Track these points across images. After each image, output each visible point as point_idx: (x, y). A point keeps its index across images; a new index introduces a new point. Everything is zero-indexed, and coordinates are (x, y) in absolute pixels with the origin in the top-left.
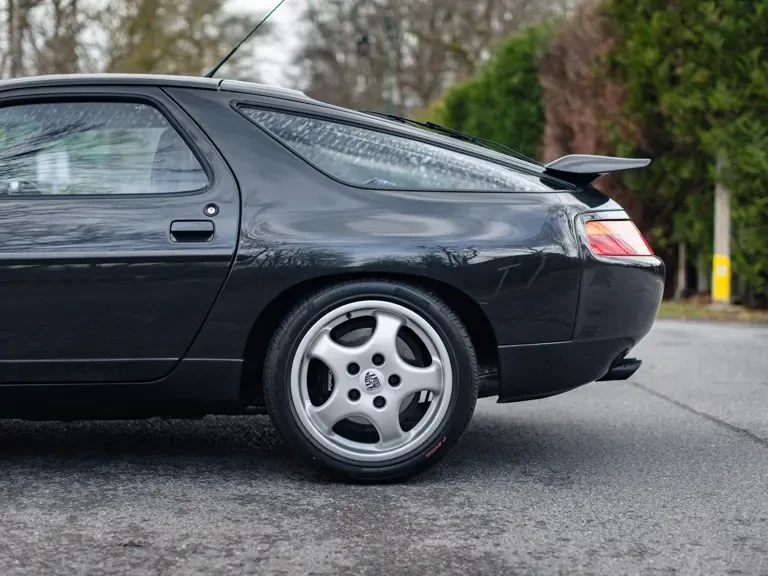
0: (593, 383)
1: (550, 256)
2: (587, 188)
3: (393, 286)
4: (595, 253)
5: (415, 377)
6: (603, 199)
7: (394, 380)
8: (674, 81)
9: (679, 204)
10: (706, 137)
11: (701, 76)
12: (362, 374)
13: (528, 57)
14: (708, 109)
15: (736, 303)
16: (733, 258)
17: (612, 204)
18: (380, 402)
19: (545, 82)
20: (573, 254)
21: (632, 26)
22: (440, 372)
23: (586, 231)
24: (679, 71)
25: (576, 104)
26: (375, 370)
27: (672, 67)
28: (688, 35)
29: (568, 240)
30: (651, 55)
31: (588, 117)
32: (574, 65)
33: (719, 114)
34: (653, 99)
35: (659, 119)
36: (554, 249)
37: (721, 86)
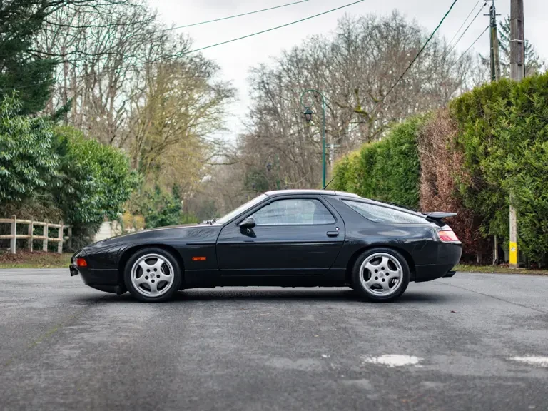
0: (441, 278)
1: (428, 241)
2: (440, 222)
3: (386, 249)
4: (441, 240)
5: (393, 273)
6: (444, 225)
7: (387, 274)
8: (487, 154)
9: (492, 216)
10: (503, 182)
11: (500, 152)
12: (379, 273)
13: (411, 135)
14: (504, 169)
15: (521, 266)
16: (518, 244)
17: (446, 226)
18: (383, 280)
19: (421, 149)
20: (435, 240)
21: (466, 125)
22: (400, 272)
23: (439, 234)
24: (489, 149)
25: (438, 162)
26: (382, 272)
27: (486, 148)
28: (493, 132)
29: (434, 237)
30: (475, 140)
31: (444, 169)
32: (436, 141)
33: (509, 171)
34: (477, 163)
35: (480, 173)
36: (430, 239)
37: (510, 158)
